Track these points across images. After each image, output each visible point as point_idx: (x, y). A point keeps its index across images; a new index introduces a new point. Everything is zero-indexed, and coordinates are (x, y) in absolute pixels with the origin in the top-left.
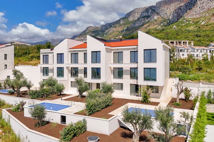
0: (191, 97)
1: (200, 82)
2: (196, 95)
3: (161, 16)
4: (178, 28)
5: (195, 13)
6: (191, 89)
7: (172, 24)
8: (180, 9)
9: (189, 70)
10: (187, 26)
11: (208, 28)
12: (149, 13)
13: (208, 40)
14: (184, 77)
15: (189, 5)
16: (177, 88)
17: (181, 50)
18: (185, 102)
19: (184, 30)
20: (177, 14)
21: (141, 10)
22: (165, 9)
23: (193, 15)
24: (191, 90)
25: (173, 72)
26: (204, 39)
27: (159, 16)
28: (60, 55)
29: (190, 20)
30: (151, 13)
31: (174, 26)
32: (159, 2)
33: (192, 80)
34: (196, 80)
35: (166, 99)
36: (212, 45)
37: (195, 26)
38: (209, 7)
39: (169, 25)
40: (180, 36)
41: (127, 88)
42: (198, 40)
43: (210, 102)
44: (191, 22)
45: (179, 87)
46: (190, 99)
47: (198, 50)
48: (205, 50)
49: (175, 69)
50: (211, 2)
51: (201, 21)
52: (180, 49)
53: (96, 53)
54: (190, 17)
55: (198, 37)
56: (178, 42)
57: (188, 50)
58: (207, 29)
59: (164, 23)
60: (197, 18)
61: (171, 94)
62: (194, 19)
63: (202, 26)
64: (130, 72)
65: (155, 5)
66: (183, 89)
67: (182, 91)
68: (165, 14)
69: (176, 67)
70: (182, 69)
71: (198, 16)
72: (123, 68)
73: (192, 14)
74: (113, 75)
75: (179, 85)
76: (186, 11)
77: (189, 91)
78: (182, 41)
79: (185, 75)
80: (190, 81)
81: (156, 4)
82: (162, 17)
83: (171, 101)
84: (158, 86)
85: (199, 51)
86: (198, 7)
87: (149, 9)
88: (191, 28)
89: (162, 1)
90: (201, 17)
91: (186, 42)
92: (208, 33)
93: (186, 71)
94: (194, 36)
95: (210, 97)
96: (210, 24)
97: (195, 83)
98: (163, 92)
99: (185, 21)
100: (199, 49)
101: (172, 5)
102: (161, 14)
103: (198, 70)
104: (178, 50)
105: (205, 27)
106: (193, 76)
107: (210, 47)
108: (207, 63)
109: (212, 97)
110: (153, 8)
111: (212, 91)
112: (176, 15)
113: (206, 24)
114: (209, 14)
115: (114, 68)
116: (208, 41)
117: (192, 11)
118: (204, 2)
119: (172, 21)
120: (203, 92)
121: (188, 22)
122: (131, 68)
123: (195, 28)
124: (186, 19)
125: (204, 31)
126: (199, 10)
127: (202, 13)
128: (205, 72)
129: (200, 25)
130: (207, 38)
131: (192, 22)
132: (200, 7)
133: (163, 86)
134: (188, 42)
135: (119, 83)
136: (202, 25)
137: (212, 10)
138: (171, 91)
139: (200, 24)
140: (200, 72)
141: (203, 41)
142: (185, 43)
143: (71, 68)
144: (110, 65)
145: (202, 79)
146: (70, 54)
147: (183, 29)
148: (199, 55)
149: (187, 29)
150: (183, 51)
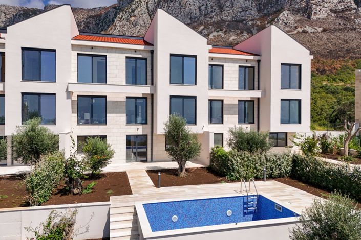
53: (182, 58)
64: (237, 110)
72: (222, 100)
122: (239, 100)
143: (78, 97)
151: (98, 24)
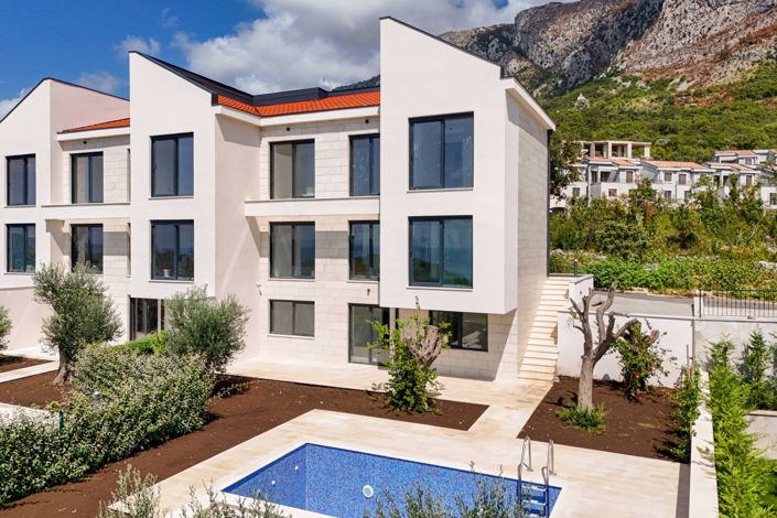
0: (658, 372)
1: (690, 296)
2: (683, 361)
3: (532, 61)
4: (595, 105)
5: (654, 52)
6: (655, 328)
7: (572, 89)
8: (601, 37)
9: (641, 242)
10: (628, 95)
11: (701, 104)
12: (490, 50)
13: (706, 142)
14: (617, 274)
15: (633, 23)
16: (580, 324)
17: (605, 176)
18: (627, 401)
19: (616, 112)
20: (592, 55)
21: (462, 38)
22: (547, 37)
23: (649, 57)
24: (656, 333)
25: (571, 253)
26: (692, 138)
27: (525, 64)
28: (21, 161)
29: (637, 74)
30: (497, 51)
31: (581, 98)
32: (526, 11)
33: (655, 288)
34: (673, 285)
35: (527, 383)
36: (721, 159)
37: (654, 97)
38: (706, 29)
39: (563, 93)
40: (602, 131)
41: (333, 326)
42: (669, 144)
43: (760, 402)
44: (640, 84)
45: (592, 319)
46: (652, 381)
47: (668, 174)
48: (697, 173)
49: (580, 239)
50: (713, 13)
51: (677, 80)
52: (601, 169)
53: (172, 142)
54: (637, 67)
55: (666, 134)
56: (593, 147)
57: (630, 172)
58: (700, 106)
59: (544, 86)
60: (663, 70)
61: (555, 356)
62: (652, 71)
63: (680, 95)
64: (347, 245)
65: (513, 22)
66: (615, 331)
67: (608, 342)
68: (549, 56)
69: (585, 235)
70: (610, 236)
71: (664, 61)
72: (313, 223)
73: (645, 53)
74: (266, 261)
75: (592, 310)
76: (623, 45)
77: (646, 342)
78: (610, 143)
79: (623, 265)
80: (646, 291)
81: (516, 19)
82: (536, 66)
83: (547, 396)
84: (485, 316)
85: (675, 177)
86: (667, 29)
87: (491, 37)
88: (642, 103)
89: (536, 8)
90: (675, 67)
91: (623, 147)
92: (699, 119)
93: (627, 248)
94: (651, 131)
95: (759, 374)
96: (709, 91)
97: (669, 300)
98: (510, 347)
99: (619, 79)
100: (675, 172)
101: (571, 24)
102: (533, 53)
103: (676, 245)
104: (594, 174)
105: (692, 100)
106: (657, 267)
107: (715, 166)
108: (714, 218)
109: (769, 372)
110: (505, 34)
111: (769, 341)
112: (586, 57)
113: (693, 90)
114: (705, 55)
115: (272, 225)
116: (704, 147)
117: (642, 45)
118: (686, 11)
119: (573, 78)
120: (718, 346)
121: (628, 84)
122: (351, 223)
123: (655, 104)
124: (623, 71)
125: (687, 115)
126: (667, 39)
127: (678, 50)
128: (709, 254)
129: (673, 94)
130: (699, 136)
131: (644, 85)
132: (672, 30)
133: (511, 314)
134: (630, 147)
135: (295, 303)
136: (681, 92)
137: (717, 40)
138: (552, 343)
139: (673, 90)
140: (685, 252)
141: (686, 147)
142: (620, 152)
143: (74, 227)
144: (250, 210)
145: (697, 283)
146: (65, 157)
147: (611, 106)
148: (673, 193)
149: (628, 109)
150: (612, 176)
151: (626, 25)
